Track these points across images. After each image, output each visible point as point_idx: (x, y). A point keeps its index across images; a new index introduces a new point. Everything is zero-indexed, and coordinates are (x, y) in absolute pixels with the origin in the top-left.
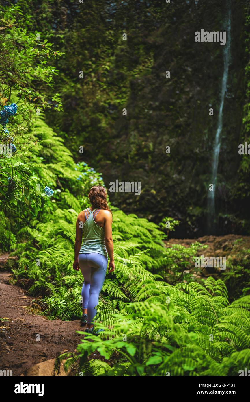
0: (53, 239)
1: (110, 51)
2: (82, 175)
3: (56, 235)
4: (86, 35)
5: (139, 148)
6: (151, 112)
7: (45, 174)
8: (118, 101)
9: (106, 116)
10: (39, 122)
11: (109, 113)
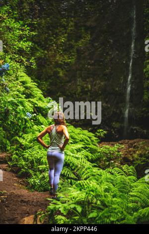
0: (32, 144)
1: (64, 31)
3: (34, 141)
4: (50, 22)
5: (83, 88)
6: (89, 67)
7: (27, 105)
8: (70, 60)
9: (62, 69)
10: (23, 74)
11: (64, 68)
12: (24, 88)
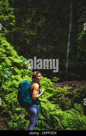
0: (11, 89)
1: (30, 16)
2: (21, 61)
3: (12, 87)
4: (21, 10)
5: (41, 50)
6: (45, 37)
7: (7, 61)
8: (33, 33)
9: (29, 39)
10: (5, 41)
11: (30, 38)
12: (5, 50)
